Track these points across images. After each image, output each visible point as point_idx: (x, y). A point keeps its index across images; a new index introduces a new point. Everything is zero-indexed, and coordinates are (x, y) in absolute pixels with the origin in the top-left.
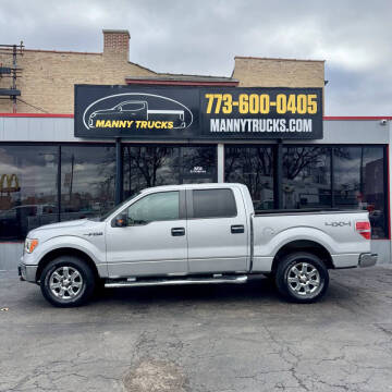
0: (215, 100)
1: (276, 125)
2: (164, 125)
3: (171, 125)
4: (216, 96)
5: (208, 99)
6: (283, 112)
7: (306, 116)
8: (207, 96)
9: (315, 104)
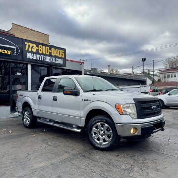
0: (29, 45)
1: (52, 60)
2: (6, 52)
3: (9, 53)
4: (30, 44)
5: (26, 44)
6: (54, 55)
7: (61, 58)
8: (26, 43)
9: (63, 54)
